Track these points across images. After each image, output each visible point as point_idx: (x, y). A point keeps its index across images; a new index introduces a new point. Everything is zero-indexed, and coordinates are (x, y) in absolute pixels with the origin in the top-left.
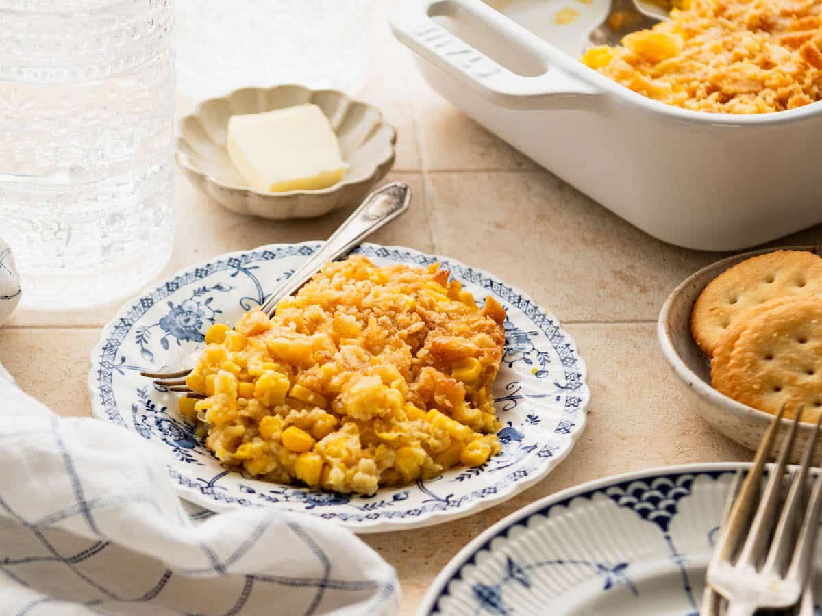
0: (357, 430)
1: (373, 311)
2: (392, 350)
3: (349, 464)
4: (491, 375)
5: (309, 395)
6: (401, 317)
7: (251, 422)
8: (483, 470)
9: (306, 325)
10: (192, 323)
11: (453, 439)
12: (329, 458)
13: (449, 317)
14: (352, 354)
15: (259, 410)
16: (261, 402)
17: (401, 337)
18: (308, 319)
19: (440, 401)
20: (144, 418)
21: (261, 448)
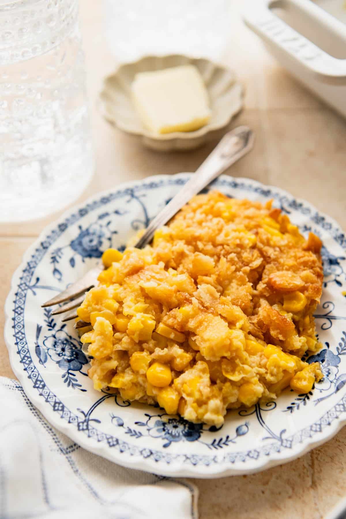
0: (208, 370)
1: (224, 248)
2: (238, 284)
3: (201, 403)
4: (314, 306)
5: (171, 333)
6: (246, 255)
7: (124, 355)
8: (308, 398)
9: (173, 259)
10: (95, 243)
11: (285, 371)
12: (184, 396)
13: (281, 251)
14: (207, 293)
15: (130, 347)
16: (132, 339)
17: (245, 273)
18: (175, 254)
19: (275, 335)
20: (45, 338)
21: (131, 380)
